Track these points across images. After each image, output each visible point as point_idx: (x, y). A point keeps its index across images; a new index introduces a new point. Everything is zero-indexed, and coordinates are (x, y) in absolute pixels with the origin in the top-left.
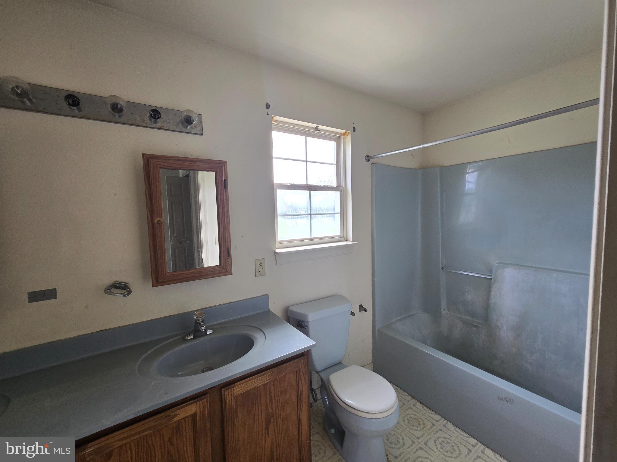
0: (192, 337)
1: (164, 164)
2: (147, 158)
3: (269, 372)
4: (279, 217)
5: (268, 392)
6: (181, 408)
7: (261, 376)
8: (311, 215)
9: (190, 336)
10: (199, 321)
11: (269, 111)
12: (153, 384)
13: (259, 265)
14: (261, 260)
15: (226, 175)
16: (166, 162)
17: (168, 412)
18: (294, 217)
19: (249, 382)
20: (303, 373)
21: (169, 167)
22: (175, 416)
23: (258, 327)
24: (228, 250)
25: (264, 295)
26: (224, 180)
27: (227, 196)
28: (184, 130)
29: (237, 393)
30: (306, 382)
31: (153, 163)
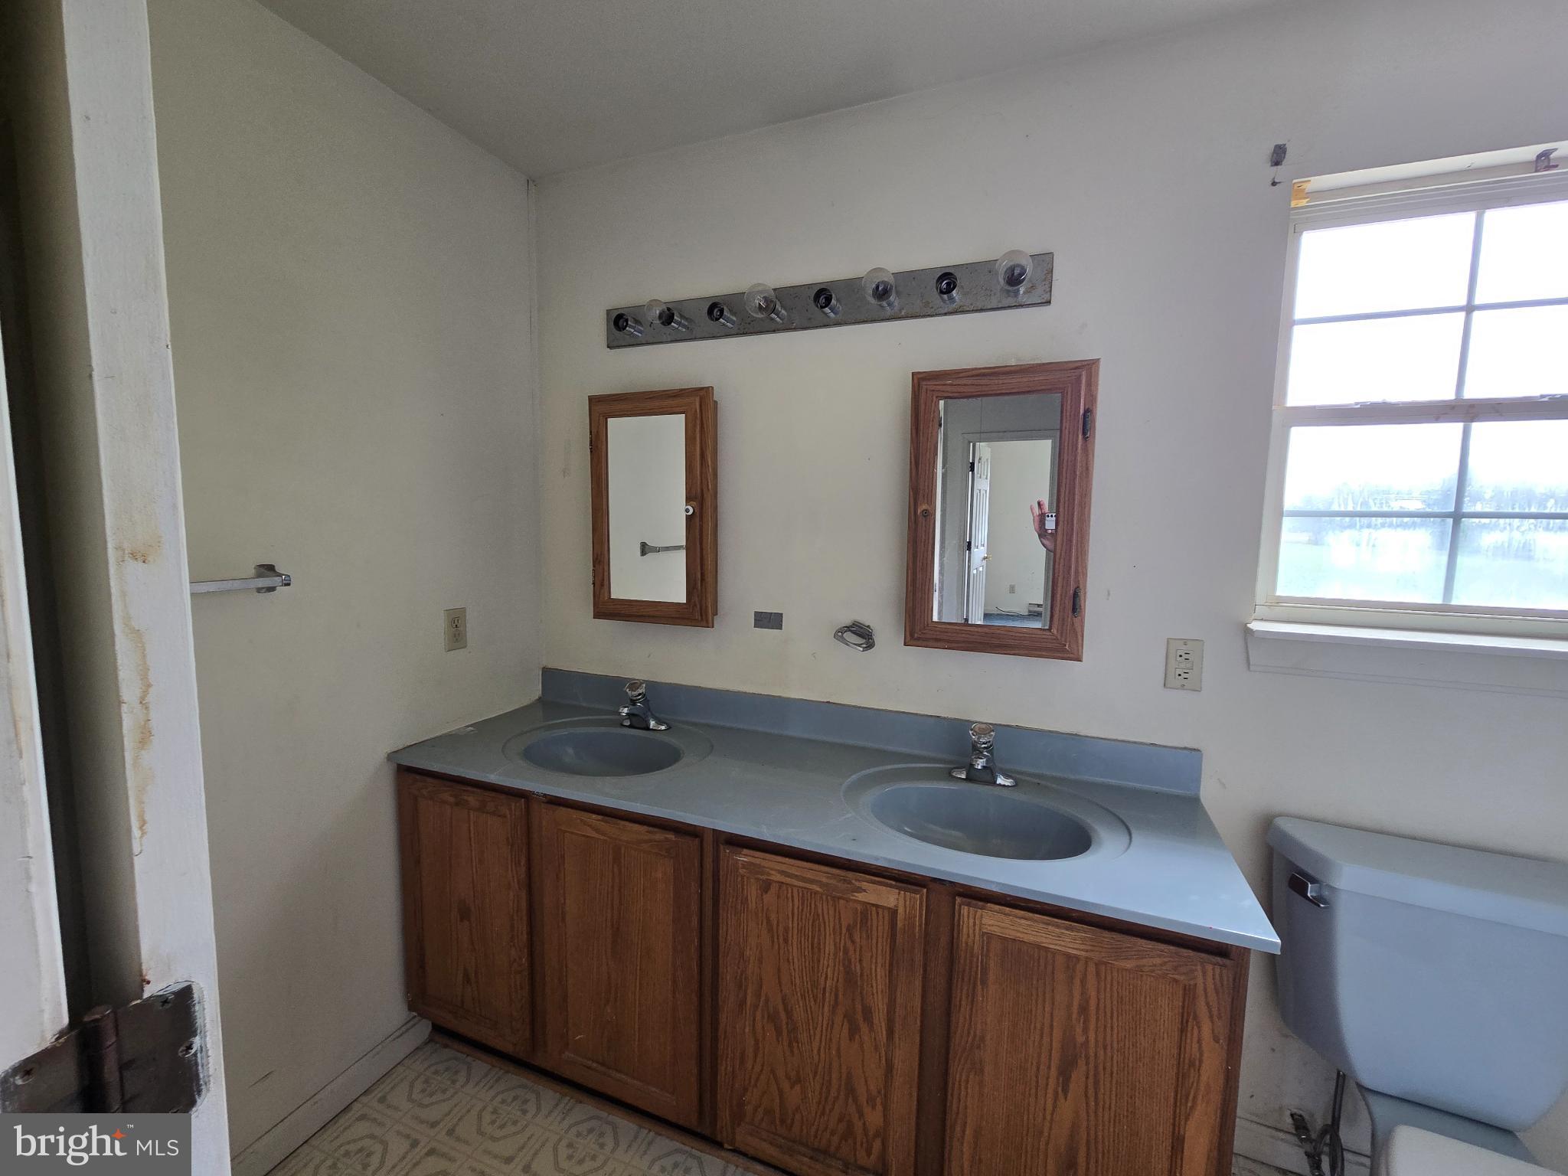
0: (964, 777)
1: (949, 388)
2: (919, 379)
3: (1085, 932)
4: (1287, 523)
5: (1077, 982)
6: (874, 882)
7: (1058, 926)
8: (1457, 516)
9: (961, 773)
10: (979, 745)
11: (1280, 172)
12: (849, 815)
13: (1181, 656)
14: (1188, 642)
15: (1092, 398)
16: (951, 385)
17: (850, 875)
18: (1365, 520)
19: (1023, 921)
20: (1207, 1004)
21: (955, 395)
22: (860, 890)
23: (1125, 821)
24: (1076, 595)
25: (1185, 748)
26: (1082, 412)
27: (1088, 452)
28: (1011, 301)
29: (989, 928)
30: (1216, 1040)
31: (927, 390)
